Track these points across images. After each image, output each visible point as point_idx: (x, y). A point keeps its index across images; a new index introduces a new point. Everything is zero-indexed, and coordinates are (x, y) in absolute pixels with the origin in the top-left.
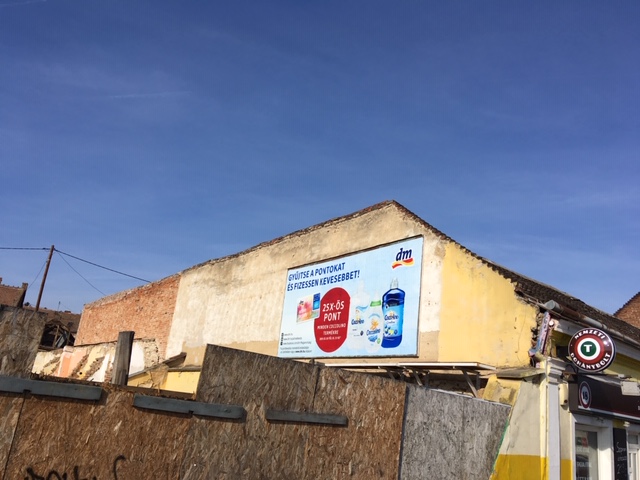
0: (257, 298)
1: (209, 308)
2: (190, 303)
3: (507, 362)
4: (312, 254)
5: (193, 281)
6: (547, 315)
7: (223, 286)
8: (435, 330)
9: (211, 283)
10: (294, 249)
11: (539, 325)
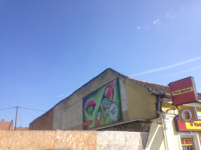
0: (75, 110)
1: (63, 117)
2: (57, 117)
3: (150, 117)
4: (89, 92)
5: (57, 109)
6: (160, 97)
7: (65, 108)
8: (127, 110)
9: (62, 108)
10: (84, 91)
11: (157, 102)
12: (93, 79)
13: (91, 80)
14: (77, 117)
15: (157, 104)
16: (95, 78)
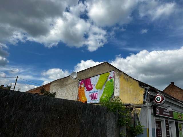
0: (71, 88)
1: (58, 91)
3: (137, 103)
5: (54, 85)
6: (147, 90)
7: (62, 86)
8: (118, 95)
10: (81, 75)
11: (145, 93)
12: (90, 68)
13: (89, 68)
14: (72, 94)
15: (144, 95)
16: (92, 67)
